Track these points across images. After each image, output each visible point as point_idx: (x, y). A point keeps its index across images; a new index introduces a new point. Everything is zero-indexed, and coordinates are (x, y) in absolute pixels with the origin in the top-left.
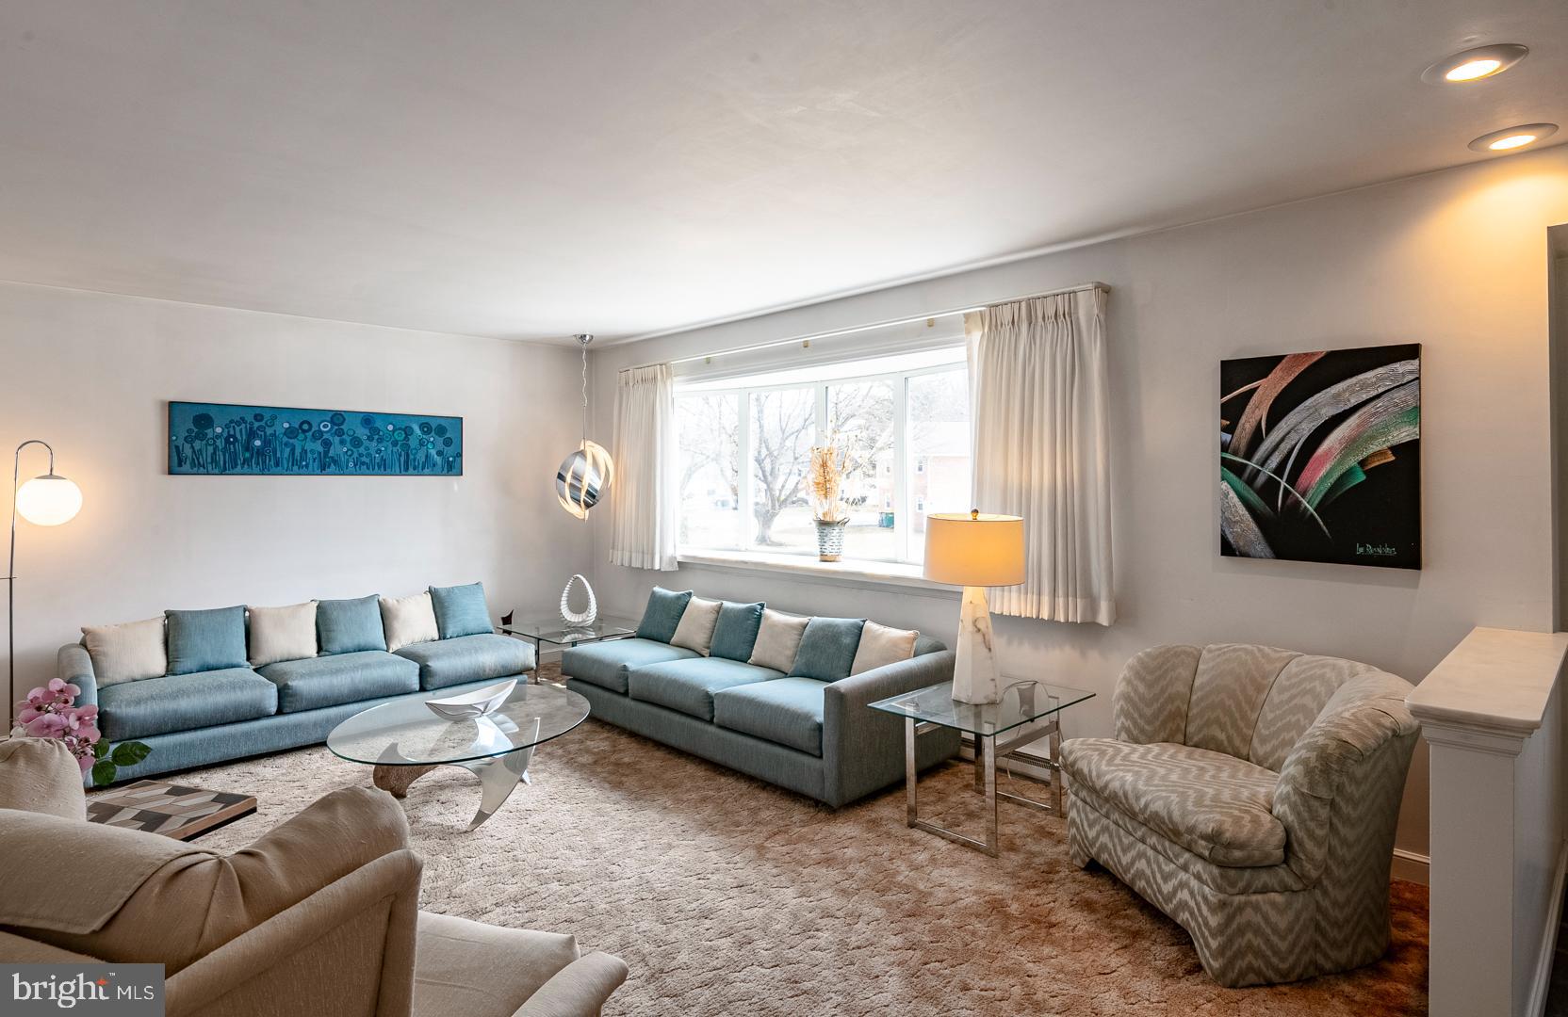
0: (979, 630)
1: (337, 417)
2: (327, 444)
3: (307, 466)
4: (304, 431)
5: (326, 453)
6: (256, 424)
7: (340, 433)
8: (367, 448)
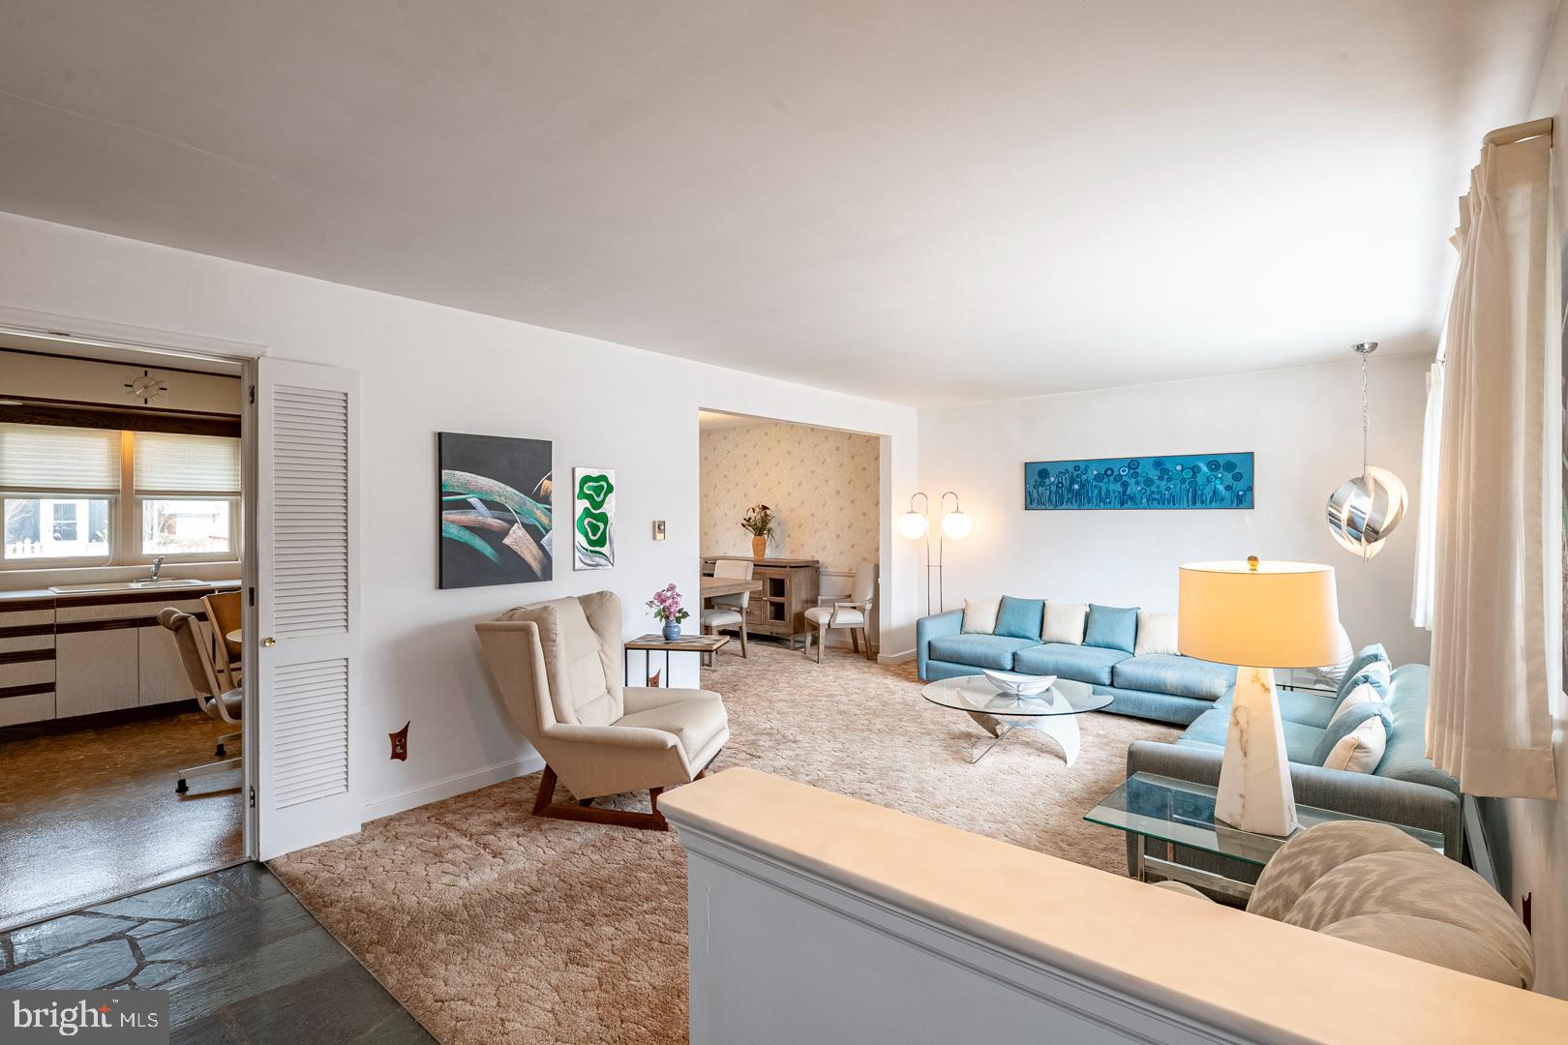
0: (1237, 723)
1: (1133, 463)
2: (1125, 485)
3: (1110, 503)
4: (1108, 476)
5: (1125, 492)
6: (1076, 473)
7: (1135, 475)
8: (1158, 487)
